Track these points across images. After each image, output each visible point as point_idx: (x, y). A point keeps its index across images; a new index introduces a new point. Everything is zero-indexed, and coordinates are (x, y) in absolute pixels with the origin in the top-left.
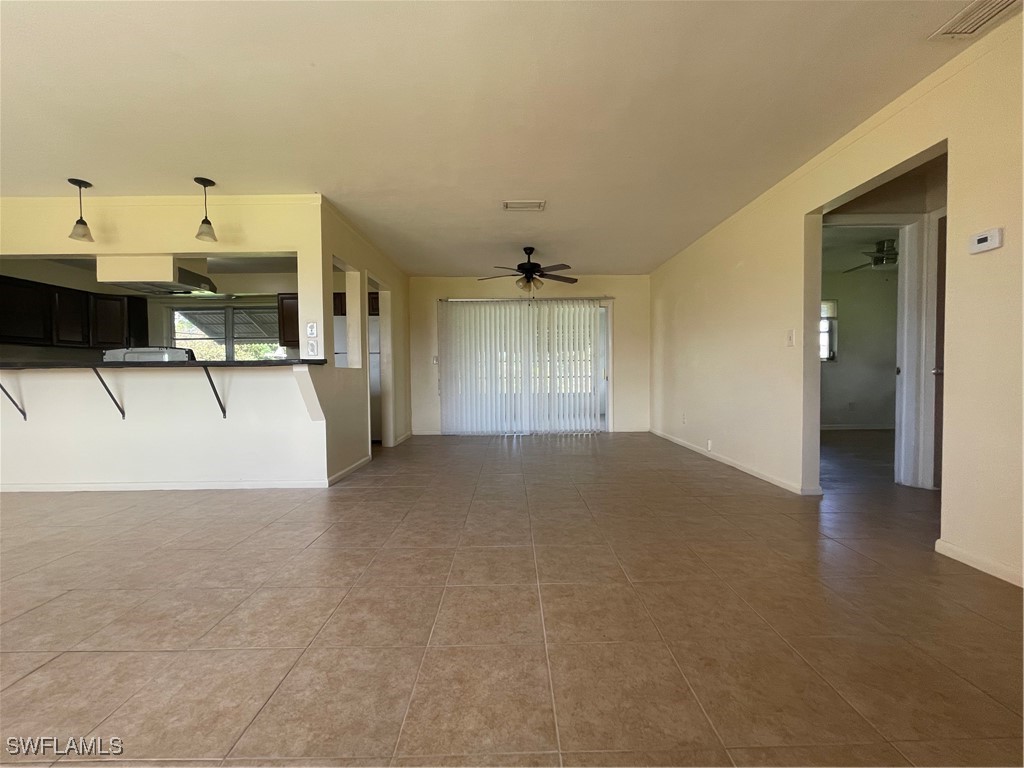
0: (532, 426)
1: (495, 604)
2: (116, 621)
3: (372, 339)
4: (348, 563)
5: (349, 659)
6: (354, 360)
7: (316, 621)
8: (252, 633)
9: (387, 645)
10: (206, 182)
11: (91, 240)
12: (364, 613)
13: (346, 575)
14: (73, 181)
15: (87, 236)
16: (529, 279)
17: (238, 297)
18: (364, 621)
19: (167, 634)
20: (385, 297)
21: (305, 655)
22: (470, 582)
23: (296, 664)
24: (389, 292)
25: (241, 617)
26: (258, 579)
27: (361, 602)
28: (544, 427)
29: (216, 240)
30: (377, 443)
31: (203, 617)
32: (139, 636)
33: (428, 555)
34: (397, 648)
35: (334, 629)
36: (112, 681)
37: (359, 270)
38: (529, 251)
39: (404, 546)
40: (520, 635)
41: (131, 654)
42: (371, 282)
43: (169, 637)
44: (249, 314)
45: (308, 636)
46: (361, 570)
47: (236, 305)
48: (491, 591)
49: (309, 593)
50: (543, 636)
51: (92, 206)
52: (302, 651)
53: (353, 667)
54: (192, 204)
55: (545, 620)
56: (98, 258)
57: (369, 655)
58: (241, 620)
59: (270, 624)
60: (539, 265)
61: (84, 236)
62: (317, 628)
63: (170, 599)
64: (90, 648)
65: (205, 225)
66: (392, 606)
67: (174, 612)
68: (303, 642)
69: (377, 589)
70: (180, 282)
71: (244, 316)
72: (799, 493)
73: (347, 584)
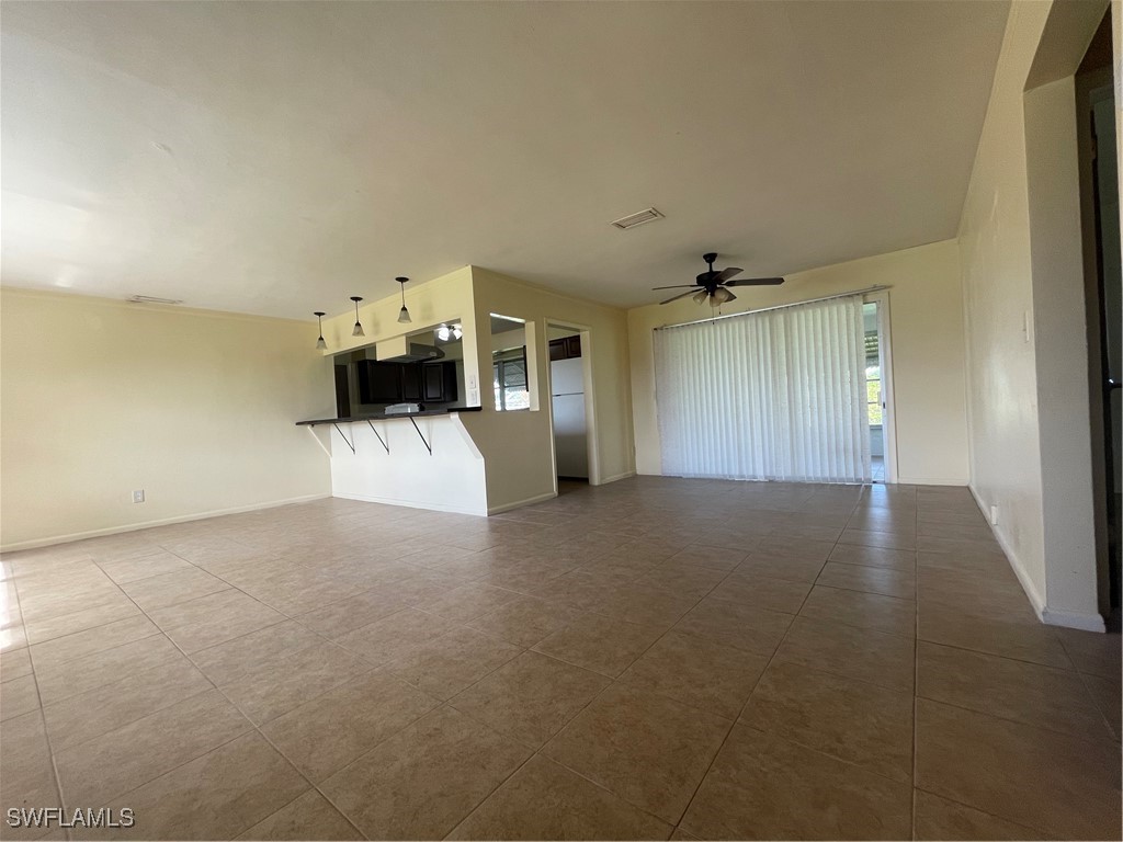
0: (768, 471)
10: (403, 280)
11: (366, 334)
16: (712, 291)
20: (585, 338)
24: (588, 332)
28: (784, 472)
38: (710, 258)
51: (363, 312)
56: (377, 344)
61: (361, 333)
65: (404, 312)
70: (412, 354)
72: (1042, 618)
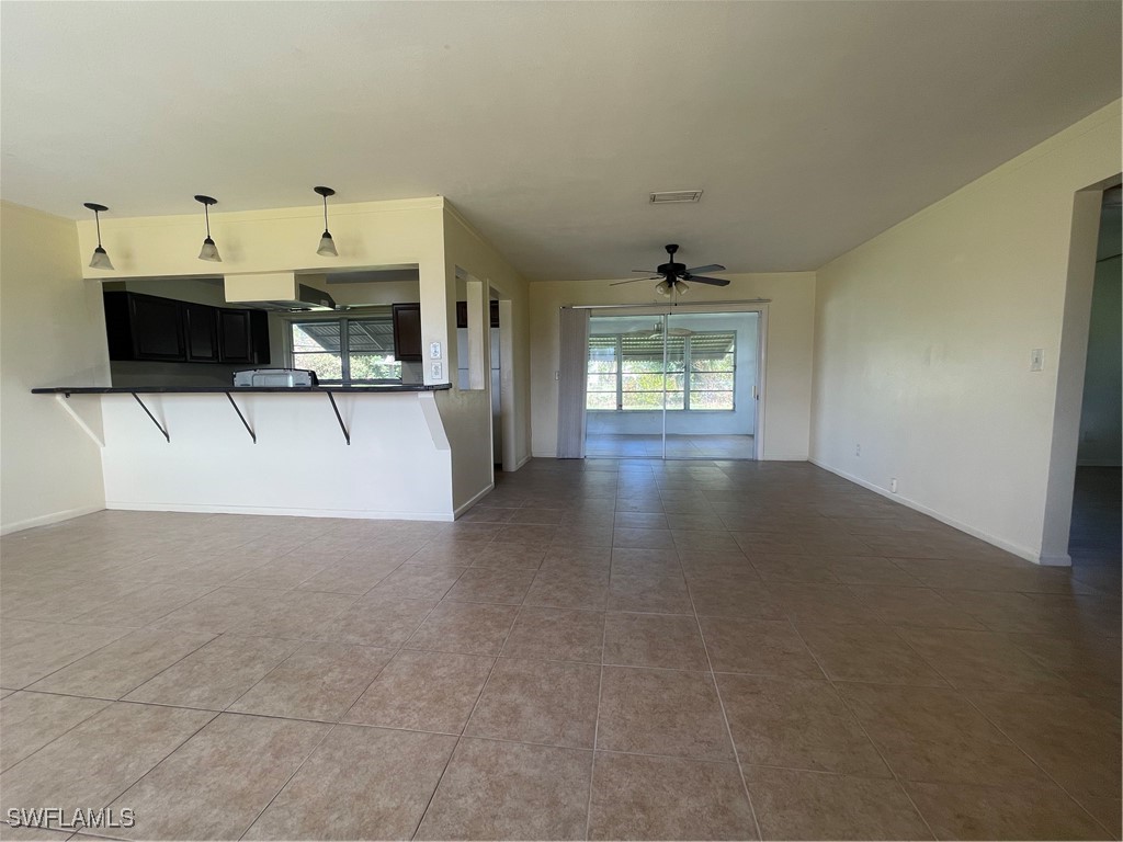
1: (665, 696)
2: (267, 678)
3: (494, 354)
4: (489, 623)
5: (509, 757)
6: (477, 380)
7: (464, 699)
8: (401, 708)
9: (549, 742)
10: (325, 192)
11: (219, 260)
12: (514, 696)
13: (489, 640)
14: (199, 198)
15: (214, 256)
16: (671, 281)
17: (352, 308)
18: (518, 706)
19: (316, 699)
20: (506, 307)
21: (460, 746)
22: (630, 662)
23: (452, 757)
24: (510, 301)
25: (386, 685)
26: (397, 636)
27: (511, 678)
29: (336, 254)
30: (498, 467)
31: (350, 681)
32: (290, 698)
33: (575, 620)
34: (560, 748)
35: (486, 712)
36: (268, 756)
37: (480, 280)
38: (672, 249)
39: (546, 606)
40: (704, 746)
41: (285, 723)
42: (493, 292)
43: (318, 704)
44: (363, 326)
45: (459, 720)
46: (504, 633)
47: (351, 317)
48: (657, 677)
49: (452, 661)
50: (733, 752)
51: (218, 222)
52: (455, 739)
53: (515, 769)
54: (312, 216)
55: (731, 726)
56: (225, 278)
57: (531, 755)
58: (387, 690)
59: (418, 699)
60: (684, 266)
61: (212, 256)
62: (467, 710)
63: (314, 654)
64: (245, 710)
65: (327, 239)
66: (546, 687)
67: (320, 671)
68: (455, 727)
69: (526, 661)
70: (301, 300)
71: (358, 327)
72: (1037, 561)
73: (492, 652)
